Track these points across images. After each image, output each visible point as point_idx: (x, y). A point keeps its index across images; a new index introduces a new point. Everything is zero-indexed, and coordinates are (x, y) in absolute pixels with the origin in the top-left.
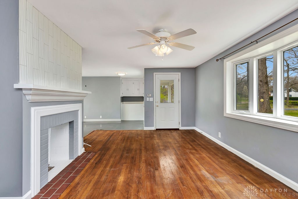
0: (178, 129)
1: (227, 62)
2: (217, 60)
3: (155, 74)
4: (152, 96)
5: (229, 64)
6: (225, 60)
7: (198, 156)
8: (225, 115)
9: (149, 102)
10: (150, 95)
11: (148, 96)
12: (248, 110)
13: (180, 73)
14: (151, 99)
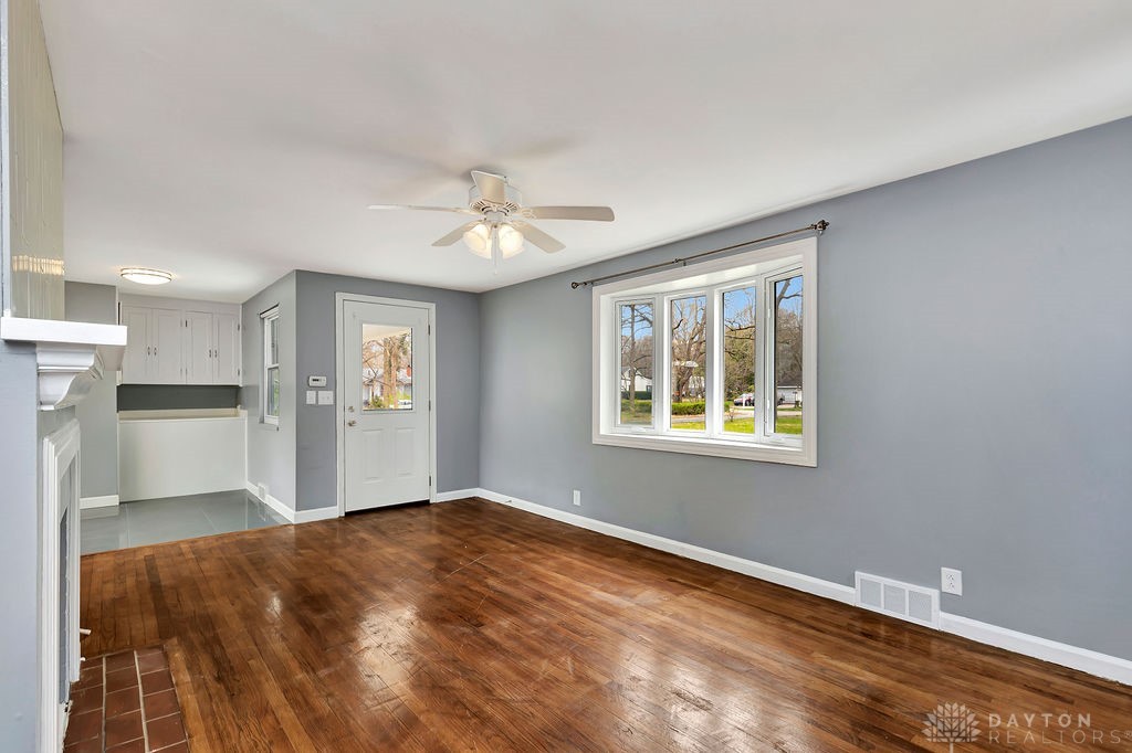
0: (426, 503)
1: (602, 296)
2: (575, 285)
3: (340, 296)
4: (332, 385)
5: (605, 300)
6: (595, 289)
7: (550, 563)
8: (596, 441)
9: (316, 406)
10: (323, 381)
11: (312, 383)
12: (650, 423)
13: (434, 305)
14: (326, 398)
